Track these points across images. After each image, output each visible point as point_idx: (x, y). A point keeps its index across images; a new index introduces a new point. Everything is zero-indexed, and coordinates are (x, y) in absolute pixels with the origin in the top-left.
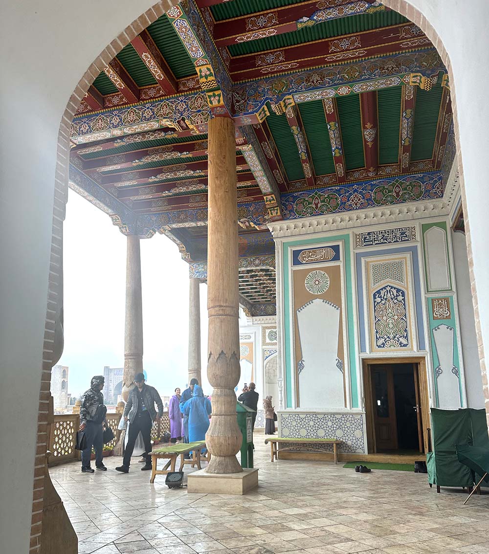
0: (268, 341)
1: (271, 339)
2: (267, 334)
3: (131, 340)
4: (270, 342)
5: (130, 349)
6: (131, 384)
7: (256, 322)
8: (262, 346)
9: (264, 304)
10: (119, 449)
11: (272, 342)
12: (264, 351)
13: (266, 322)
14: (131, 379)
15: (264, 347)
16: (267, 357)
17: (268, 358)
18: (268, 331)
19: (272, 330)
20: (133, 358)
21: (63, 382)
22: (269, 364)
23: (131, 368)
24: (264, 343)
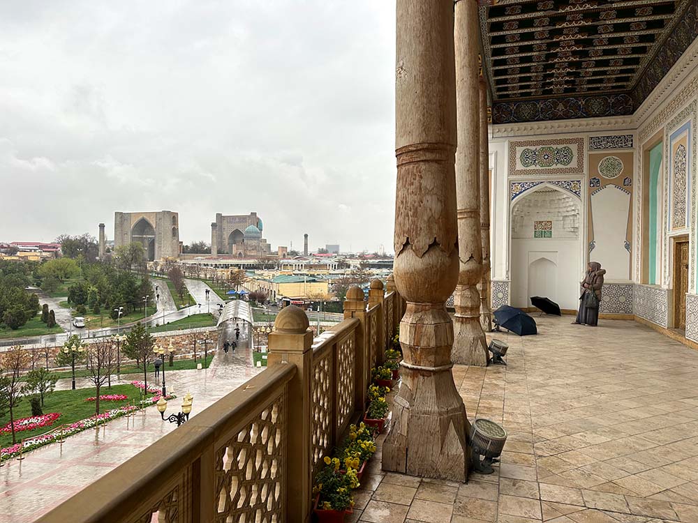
0: (519, 166)
1: (525, 164)
2: (518, 155)
3: (428, 97)
4: (523, 168)
5: (426, 129)
6: (430, 246)
7: (500, 134)
8: (508, 176)
9: (515, 102)
10: (399, 449)
11: (528, 168)
12: (511, 184)
13: (519, 133)
14: (430, 228)
15: (513, 177)
16: (517, 195)
17: (517, 197)
18: (519, 150)
19: (528, 147)
20: (432, 161)
21: (174, 229)
22: (518, 206)
23: (429, 192)
24: (512, 170)
